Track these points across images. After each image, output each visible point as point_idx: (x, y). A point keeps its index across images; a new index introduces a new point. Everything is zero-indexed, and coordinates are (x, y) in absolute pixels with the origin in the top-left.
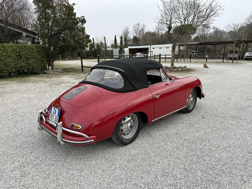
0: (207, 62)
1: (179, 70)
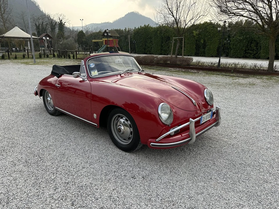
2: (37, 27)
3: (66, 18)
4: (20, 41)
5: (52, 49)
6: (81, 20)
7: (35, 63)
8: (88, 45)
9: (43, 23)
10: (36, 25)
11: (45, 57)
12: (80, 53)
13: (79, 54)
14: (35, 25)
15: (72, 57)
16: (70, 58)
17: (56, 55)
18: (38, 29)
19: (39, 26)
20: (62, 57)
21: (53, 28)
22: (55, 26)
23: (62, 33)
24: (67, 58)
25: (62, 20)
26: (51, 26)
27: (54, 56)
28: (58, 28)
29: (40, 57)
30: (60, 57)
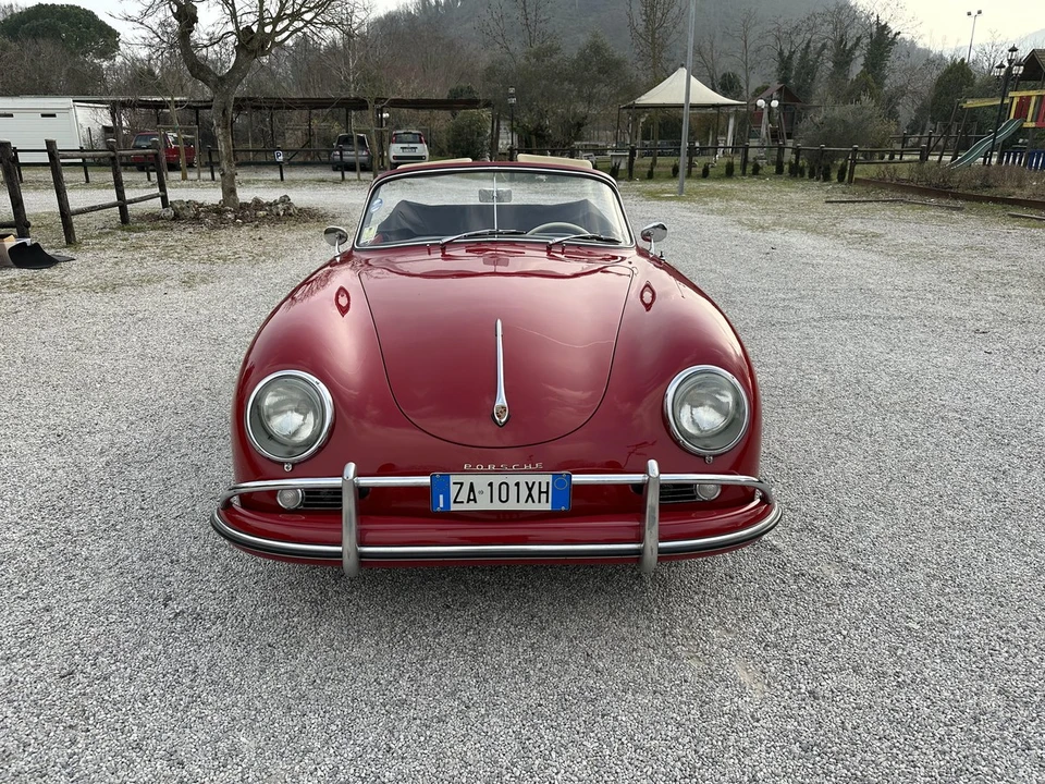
0: (282, 179)
1: (278, 214)
2: (782, 60)
5: (790, 143)
6: (969, 14)
7: (680, 196)
8: (976, 124)
9: (808, 46)
10: (781, 53)
11: (744, 174)
12: (906, 158)
13: (901, 161)
14: (777, 55)
15: (834, 176)
16: (827, 178)
17: (786, 167)
18: (786, 69)
19: (790, 57)
20: (802, 175)
21: (843, 59)
22: (853, 54)
23: (870, 76)
24: (818, 179)
25: (885, 26)
26: (836, 55)
27: (780, 171)
28: (861, 60)
29: (729, 172)
30: (796, 172)
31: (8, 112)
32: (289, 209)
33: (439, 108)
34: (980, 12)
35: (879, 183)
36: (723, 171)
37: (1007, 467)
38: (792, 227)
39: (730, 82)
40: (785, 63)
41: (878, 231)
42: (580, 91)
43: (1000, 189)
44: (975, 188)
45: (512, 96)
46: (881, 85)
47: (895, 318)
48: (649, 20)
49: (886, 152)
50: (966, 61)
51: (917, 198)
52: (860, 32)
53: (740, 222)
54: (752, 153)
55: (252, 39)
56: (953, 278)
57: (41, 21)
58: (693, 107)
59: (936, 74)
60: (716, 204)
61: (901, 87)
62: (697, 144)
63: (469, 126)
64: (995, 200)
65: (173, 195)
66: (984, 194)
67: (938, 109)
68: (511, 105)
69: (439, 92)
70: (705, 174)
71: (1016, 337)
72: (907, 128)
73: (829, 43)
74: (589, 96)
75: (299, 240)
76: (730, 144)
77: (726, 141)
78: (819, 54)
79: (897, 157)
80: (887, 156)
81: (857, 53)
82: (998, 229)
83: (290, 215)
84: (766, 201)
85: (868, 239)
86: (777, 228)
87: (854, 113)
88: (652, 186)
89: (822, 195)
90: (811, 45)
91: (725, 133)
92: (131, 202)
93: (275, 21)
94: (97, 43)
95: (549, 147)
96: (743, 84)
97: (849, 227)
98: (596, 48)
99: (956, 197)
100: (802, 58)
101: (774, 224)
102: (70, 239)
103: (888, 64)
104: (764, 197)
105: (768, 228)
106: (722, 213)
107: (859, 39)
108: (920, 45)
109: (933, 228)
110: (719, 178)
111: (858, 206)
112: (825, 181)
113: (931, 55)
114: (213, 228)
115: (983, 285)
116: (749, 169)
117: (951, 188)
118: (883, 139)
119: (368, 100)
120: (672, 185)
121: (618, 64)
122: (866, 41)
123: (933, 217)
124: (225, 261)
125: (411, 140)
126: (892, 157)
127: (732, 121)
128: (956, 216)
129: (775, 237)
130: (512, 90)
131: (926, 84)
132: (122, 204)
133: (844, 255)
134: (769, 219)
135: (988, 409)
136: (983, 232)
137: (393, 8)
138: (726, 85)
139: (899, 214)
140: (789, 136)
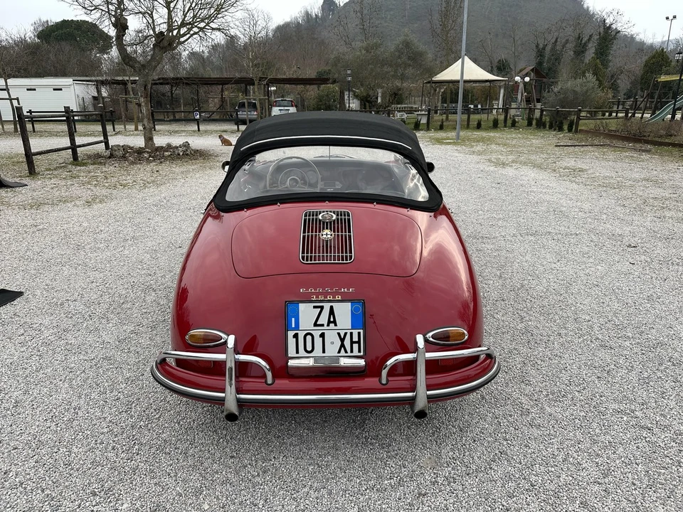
0: (199, 130)
1: (179, 154)
2: (539, 51)
3: (625, 19)
4: (484, 87)
5: (539, 106)
6: (667, 18)
7: (457, 141)
8: (671, 92)
9: (556, 41)
10: (537, 46)
11: (505, 126)
14: (535, 47)
15: (566, 127)
16: (561, 129)
17: (534, 122)
18: (541, 56)
19: (544, 49)
20: (545, 127)
21: (580, 50)
22: (587, 46)
23: (598, 61)
24: (555, 130)
25: (610, 27)
26: (576, 46)
27: (530, 124)
28: (593, 50)
29: (495, 125)
30: (541, 125)
31: (33, 87)
32: (187, 150)
33: (310, 84)
34: (675, 17)
35: (595, 133)
36: (491, 124)
37: (613, 366)
38: (525, 164)
39: (503, 65)
40: (540, 53)
41: (584, 167)
42: (396, 72)
43: (678, 138)
44: (661, 136)
45: (349, 75)
46: (606, 66)
47: (571, 234)
48: (444, 26)
49: (607, 112)
50: (665, 50)
51: (620, 144)
52: (592, 31)
53: (490, 160)
54: (512, 112)
55: (163, 39)
56: (626, 203)
57: (65, 30)
58: (466, 82)
59: (645, 58)
60: (480, 147)
61: (620, 67)
62: (479, 107)
63: (327, 96)
64: (674, 145)
65: (113, 141)
66: (667, 141)
67: (646, 82)
68: (349, 82)
69: (310, 73)
70: (479, 126)
71: (660, 250)
72: (625, 95)
73: (571, 39)
74: (402, 75)
75: (182, 173)
76: (501, 106)
77: (498, 104)
78: (564, 46)
79: (614, 114)
80: (607, 114)
81: (590, 45)
82: (671, 166)
83: (187, 155)
84: (514, 145)
85: (575, 172)
86: (513, 165)
87: (581, 85)
88: (441, 134)
89: (555, 141)
90: (559, 40)
91: (498, 99)
92: (80, 146)
93: (179, 28)
94: (98, 44)
95: (375, 109)
96: (512, 67)
97: (565, 164)
98: (407, 44)
99: (647, 142)
100: (553, 49)
101: (513, 162)
102: (32, 171)
103: (612, 52)
104: (514, 142)
105: (507, 164)
106: (480, 153)
107: (591, 36)
108: (638, 38)
109: (624, 165)
110: (487, 129)
111: (577, 149)
112: (559, 131)
113: (645, 47)
114: (133, 163)
115: (647, 209)
116: (509, 122)
117: (645, 136)
118: (604, 103)
119: (255, 79)
120: (453, 134)
121: (421, 54)
122: (596, 37)
123: (627, 157)
124: (125, 186)
125: (286, 105)
126: (610, 115)
127: (502, 91)
128: (645, 156)
129: (510, 172)
130: (349, 72)
131: (637, 66)
132: (74, 147)
133: (554, 185)
134: (511, 158)
135: (615, 313)
136: (659, 168)
137: (288, 20)
138: (501, 68)
139: (604, 155)
140: (538, 101)
